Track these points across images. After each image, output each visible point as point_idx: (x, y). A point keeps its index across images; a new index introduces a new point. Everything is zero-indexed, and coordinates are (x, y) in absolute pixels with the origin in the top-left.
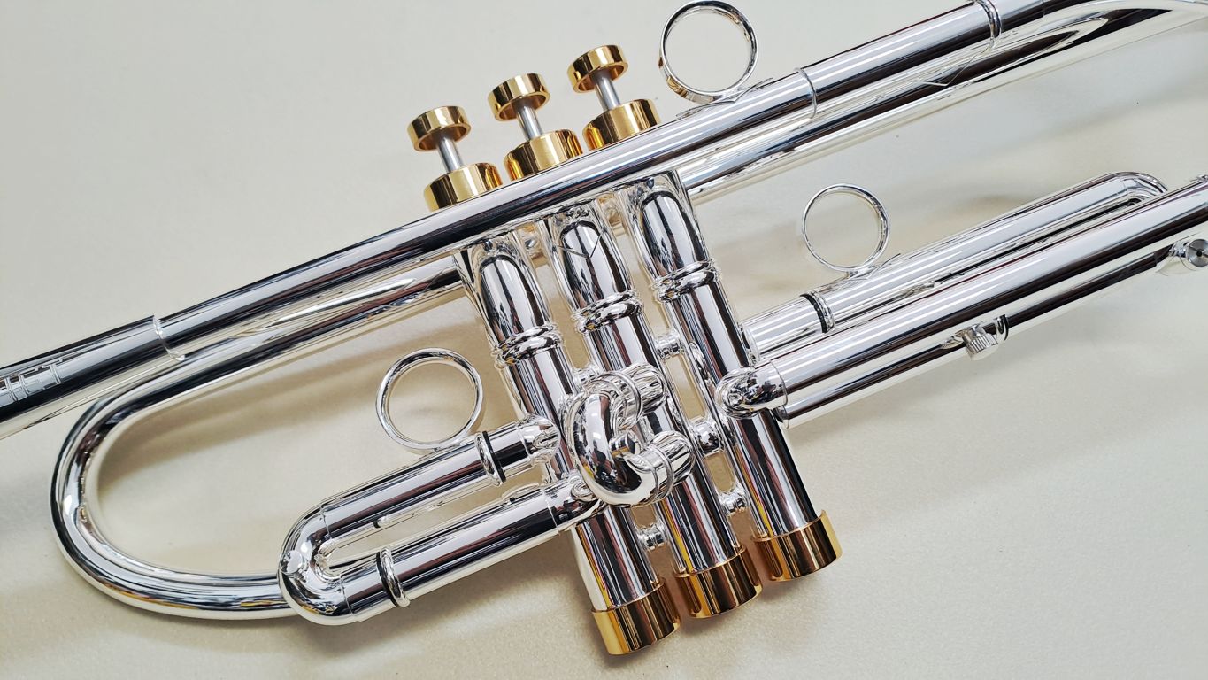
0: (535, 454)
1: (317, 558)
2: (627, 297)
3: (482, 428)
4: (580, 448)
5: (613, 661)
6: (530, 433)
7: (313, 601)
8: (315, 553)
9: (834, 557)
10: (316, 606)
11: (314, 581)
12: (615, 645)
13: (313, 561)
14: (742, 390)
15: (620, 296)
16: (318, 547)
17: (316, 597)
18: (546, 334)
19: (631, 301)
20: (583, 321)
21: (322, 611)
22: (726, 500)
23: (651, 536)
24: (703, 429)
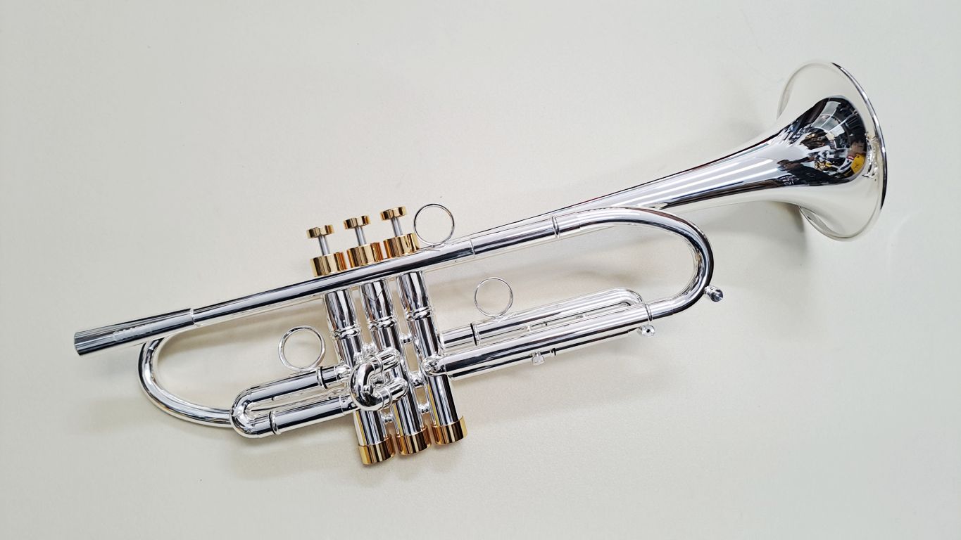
0: (342, 379)
1: (246, 411)
2: (391, 318)
3: (321, 365)
4: (352, 385)
5: (366, 466)
6: (341, 370)
7: (242, 427)
8: (245, 409)
9: (462, 437)
10: (243, 429)
11: (243, 419)
12: (366, 461)
13: (244, 412)
14: (432, 366)
15: (388, 317)
16: (246, 406)
17: (243, 426)
18: (355, 329)
19: (393, 320)
20: (371, 325)
21: (246, 432)
22: (421, 407)
23: (387, 418)
24: (415, 376)
